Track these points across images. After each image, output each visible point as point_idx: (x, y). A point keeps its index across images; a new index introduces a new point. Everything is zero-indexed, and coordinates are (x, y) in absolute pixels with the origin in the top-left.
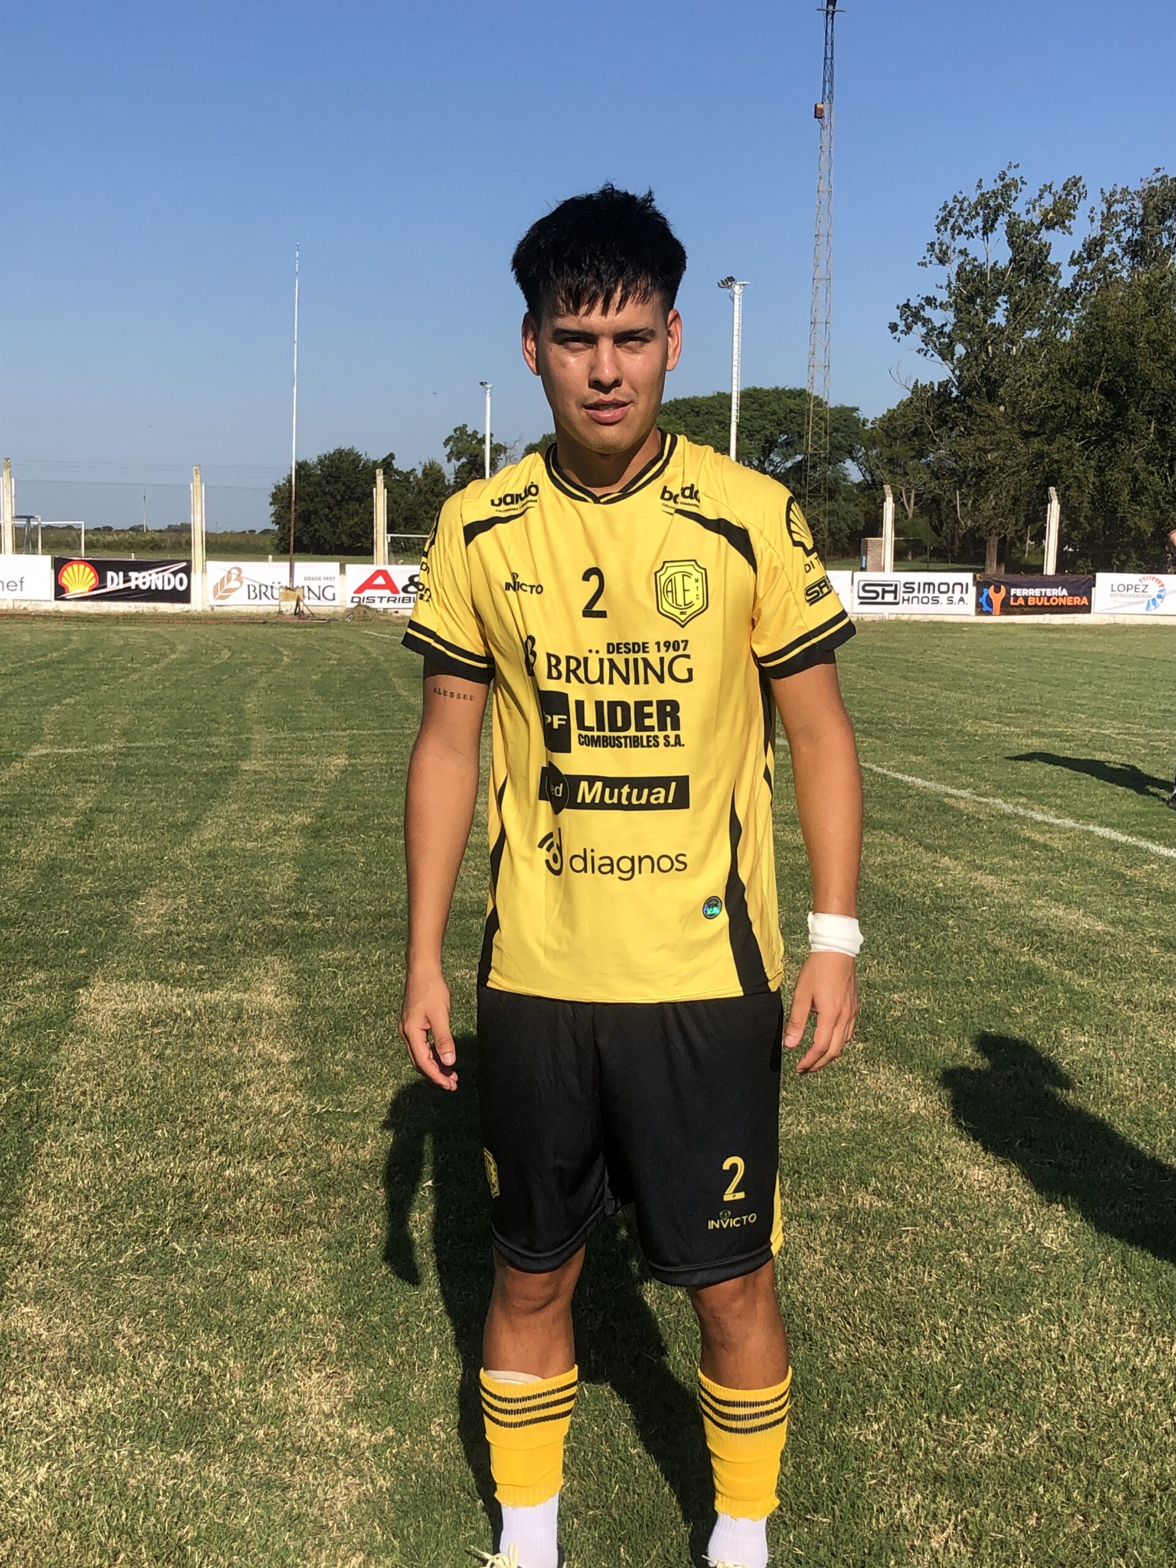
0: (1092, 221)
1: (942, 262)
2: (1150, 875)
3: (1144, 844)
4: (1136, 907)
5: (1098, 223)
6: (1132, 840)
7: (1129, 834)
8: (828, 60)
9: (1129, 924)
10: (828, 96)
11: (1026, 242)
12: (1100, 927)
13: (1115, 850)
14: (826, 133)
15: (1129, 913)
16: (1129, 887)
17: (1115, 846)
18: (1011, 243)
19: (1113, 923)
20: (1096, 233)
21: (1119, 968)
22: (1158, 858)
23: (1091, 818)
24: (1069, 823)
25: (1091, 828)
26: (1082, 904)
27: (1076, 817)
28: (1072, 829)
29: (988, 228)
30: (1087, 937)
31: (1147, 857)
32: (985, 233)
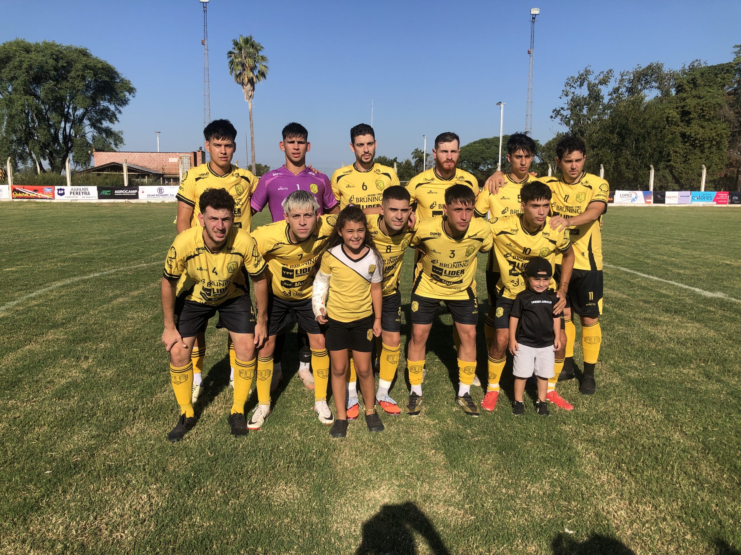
0: (616, 82)
1: (566, 95)
2: (638, 282)
3: (636, 272)
4: (635, 291)
5: (617, 83)
6: (632, 272)
7: (631, 270)
8: (532, 37)
9: (633, 296)
10: (532, 47)
11: (593, 89)
12: (624, 296)
13: (627, 274)
14: (531, 59)
15: (632, 292)
16: (632, 285)
17: (627, 273)
18: (589, 89)
19: (628, 295)
20: (617, 86)
21: (630, 308)
22: (640, 277)
23: (619, 265)
24: (612, 266)
25: (619, 268)
26: (618, 290)
27: (615, 265)
28: (613, 268)
29: (581, 85)
30: (620, 299)
31: (637, 277)
32: (580, 87)
